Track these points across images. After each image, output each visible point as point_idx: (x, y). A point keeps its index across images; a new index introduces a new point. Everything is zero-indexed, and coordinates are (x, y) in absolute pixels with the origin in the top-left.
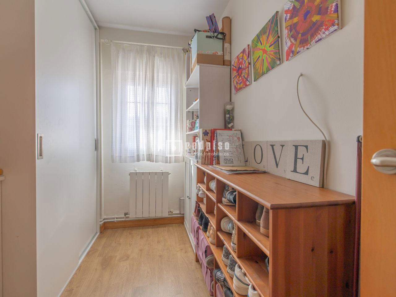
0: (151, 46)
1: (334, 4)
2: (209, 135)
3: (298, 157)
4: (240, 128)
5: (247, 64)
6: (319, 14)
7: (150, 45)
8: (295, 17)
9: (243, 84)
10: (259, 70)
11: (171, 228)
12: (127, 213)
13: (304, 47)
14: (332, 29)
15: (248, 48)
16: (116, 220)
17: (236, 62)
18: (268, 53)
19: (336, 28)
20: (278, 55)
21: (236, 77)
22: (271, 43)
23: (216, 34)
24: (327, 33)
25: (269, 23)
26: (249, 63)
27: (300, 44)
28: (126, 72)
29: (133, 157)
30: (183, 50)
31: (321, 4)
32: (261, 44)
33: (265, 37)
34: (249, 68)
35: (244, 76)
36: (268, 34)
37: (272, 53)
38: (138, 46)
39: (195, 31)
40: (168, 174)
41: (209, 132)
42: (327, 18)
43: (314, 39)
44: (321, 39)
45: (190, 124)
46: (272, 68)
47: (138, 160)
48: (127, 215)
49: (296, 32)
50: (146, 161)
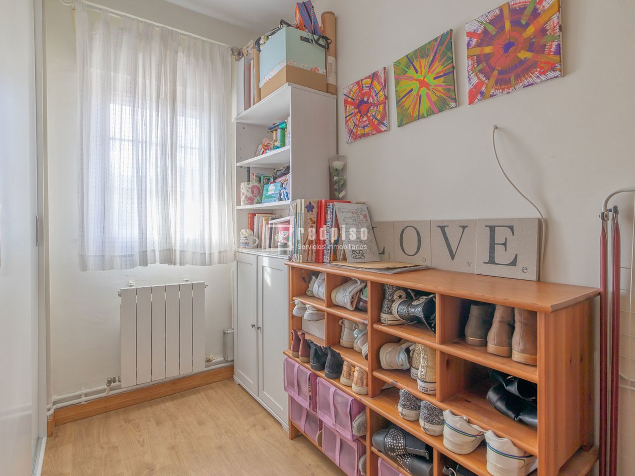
0: (168, 29)
1: (555, 43)
2: (315, 210)
3: (496, 242)
4: (363, 200)
5: (382, 98)
6: (530, 50)
7: (166, 26)
8: (488, 45)
9: (371, 128)
10: (410, 111)
11: (211, 392)
12: (114, 379)
13: (503, 90)
14: (551, 74)
15: (384, 73)
16: (84, 399)
17: (353, 90)
18: (431, 88)
19: (557, 75)
20: (454, 94)
21: (355, 116)
22: (437, 74)
23: (316, 37)
24: (543, 78)
25: (434, 43)
26: (385, 96)
27: (496, 85)
28: (112, 73)
29: (132, 256)
30: (232, 50)
31: (534, 38)
32: (417, 72)
33: (425, 62)
34: (385, 104)
35: (374, 116)
36: (431, 58)
37: (440, 89)
38: (140, 24)
39: (282, 22)
40: (202, 286)
41: (315, 205)
42: (542, 58)
43: (522, 82)
44: (532, 84)
45: (250, 190)
46: (440, 112)
47: (144, 262)
48: (114, 382)
49: (489, 67)
50: (158, 263)
